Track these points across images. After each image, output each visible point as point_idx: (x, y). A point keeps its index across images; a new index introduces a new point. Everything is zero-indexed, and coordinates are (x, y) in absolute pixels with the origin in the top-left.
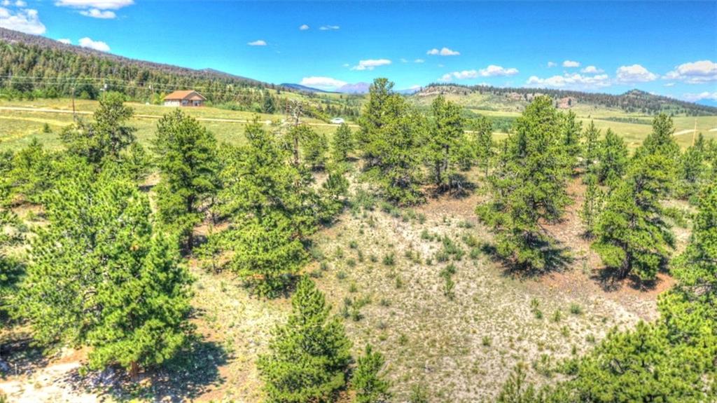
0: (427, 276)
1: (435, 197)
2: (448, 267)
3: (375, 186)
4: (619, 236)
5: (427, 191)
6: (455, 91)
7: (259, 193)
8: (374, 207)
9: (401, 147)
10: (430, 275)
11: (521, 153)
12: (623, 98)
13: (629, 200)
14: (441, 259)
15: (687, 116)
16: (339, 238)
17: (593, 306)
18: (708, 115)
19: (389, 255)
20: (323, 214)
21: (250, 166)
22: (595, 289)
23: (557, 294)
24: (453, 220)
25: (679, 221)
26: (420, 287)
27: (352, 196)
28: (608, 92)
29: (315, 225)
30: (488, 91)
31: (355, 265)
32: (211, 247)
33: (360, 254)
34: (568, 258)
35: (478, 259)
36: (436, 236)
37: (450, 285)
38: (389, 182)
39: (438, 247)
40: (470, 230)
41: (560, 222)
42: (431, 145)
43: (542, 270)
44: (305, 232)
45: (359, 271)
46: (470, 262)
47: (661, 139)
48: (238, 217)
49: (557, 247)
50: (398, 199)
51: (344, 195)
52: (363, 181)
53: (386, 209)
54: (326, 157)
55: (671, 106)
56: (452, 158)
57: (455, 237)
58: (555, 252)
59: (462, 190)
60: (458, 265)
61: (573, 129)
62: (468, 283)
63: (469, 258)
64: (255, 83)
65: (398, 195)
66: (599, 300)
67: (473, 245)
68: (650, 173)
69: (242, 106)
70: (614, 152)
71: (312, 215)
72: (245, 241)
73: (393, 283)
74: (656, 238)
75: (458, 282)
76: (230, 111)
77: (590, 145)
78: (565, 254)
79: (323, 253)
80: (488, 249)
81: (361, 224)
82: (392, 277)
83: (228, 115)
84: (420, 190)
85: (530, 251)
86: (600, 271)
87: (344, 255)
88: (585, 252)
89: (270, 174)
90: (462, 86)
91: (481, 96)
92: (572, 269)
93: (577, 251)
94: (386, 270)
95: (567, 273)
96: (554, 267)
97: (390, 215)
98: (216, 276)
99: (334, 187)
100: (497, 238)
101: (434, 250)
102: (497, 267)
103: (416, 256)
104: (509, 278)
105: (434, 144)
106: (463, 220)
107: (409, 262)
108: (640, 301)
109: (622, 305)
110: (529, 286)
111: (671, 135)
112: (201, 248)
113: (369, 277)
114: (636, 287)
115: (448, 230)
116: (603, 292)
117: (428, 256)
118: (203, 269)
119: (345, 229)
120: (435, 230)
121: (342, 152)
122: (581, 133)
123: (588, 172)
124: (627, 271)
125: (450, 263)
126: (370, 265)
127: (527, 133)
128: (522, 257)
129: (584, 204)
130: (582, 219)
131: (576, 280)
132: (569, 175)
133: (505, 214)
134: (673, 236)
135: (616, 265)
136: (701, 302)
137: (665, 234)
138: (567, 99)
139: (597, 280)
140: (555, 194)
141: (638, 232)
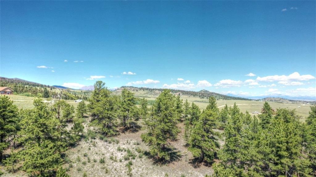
0: (120, 167)
1: (123, 132)
2: (129, 162)
3: (97, 128)
4: (199, 144)
5: (120, 130)
6: (132, 89)
7: (39, 131)
8: (96, 137)
9: (108, 110)
10: (121, 166)
11: (158, 111)
12: (200, 93)
13: (201, 129)
14: (126, 159)
15: (223, 100)
16: (79, 152)
17: (190, 175)
18: (230, 100)
19: (102, 158)
20: (71, 141)
21: (35, 118)
22: (190, 167)
23: (176, 171)
24: (131, 142)
25: (220, 137)
26: (116, 172)
27: (85, 133)
28: (194, 91)
29: (67, 147)
30: (146, 90)
31: (86, 164)
32: (12, 159)
33: (89, 159)
34: (180, 155)
35: (142, 158)
36: (124, 149)
37: (130, 170)
38: (103, 126)
39: (125, 154)
40: (139, 146)
41: (176, 140)
42: (121, 109)
43: (169, 161)
44: (62, 150)
45: (88, 167)
46: (139, 160)
47: (212, 106)
48: (28, 143)
49: (175, 151)
50: (107, 134)
51: (81, 133)
52: (90, 126)
53: (101, 138)
54: (73, 116)
55: (217, 96)
56: (131, 115)
57: (132, 149)
58: (174, 153)
59: (135, 129)
60: (134, 161)
61: (179, 102)
62: (138, 169)
63: (138, 158)
64: (39, 85)
65: (107, 132)
66: (192, 172)
67: (140, 152)
68: (208, 118)
69: (33, 95)
70: (195, 111)
71: (66, 142)
72: (31, 154)
73: (104, 171)
74: (212, 144)
75: (134, 169)
76: (26, 97)
77: (186, 109)
78: (178, 154)
79: (71, 159)
80: (147, 154)
81: (89, 146)
82: (104, 168)
83: (25, 98)
84: (117, 129)
85: (164, 153)
86: (193, 160)
87: (81, 160)
88: (186, 153)
89: (45, 122)
90: (136, 88)
91: (144, 92)
92: (181, 160)
93: (183, 152)
94: (101, 165)
95: (179, 161)
96: (174, 159)
97: (103, 141)
98: (14, 174)
99: (76, 129)
100: (150, 148)
101: (123, 155)
102: (150, 161)
103: (115, 158)
104: (156, 165)
105: (123, 109)
106: (136, 141)
107: (111, 161)
108: (208, 171)
109: (201, 173)
110: (164, 168)
111: (216, 105)
112: (6, 160)
113: (92, 169)
114: (206, 165)
115: (129, 146)
116: (194, 168)
117: (120, 158)
118: (7, 171)
119: (82, 148)
120: (123, 146)
121: (81, 114)
122: (183, 104)
123: (186, 120)
124: (203, 159)
125: (130, 160)
126: (93, 164)
127: (160, 103)
128: (161, 156)
129: (185, 132)
130: (184, 139)
131: (183, 164)
132: (178, 120)
133: (153, 137)
134: (219, 144)
135: (198, 156)
136: (230, 168)
137: (216, 142)
138: (178, 93)
139: (191, 164)
140: (173, 128)
141: (205, 142)
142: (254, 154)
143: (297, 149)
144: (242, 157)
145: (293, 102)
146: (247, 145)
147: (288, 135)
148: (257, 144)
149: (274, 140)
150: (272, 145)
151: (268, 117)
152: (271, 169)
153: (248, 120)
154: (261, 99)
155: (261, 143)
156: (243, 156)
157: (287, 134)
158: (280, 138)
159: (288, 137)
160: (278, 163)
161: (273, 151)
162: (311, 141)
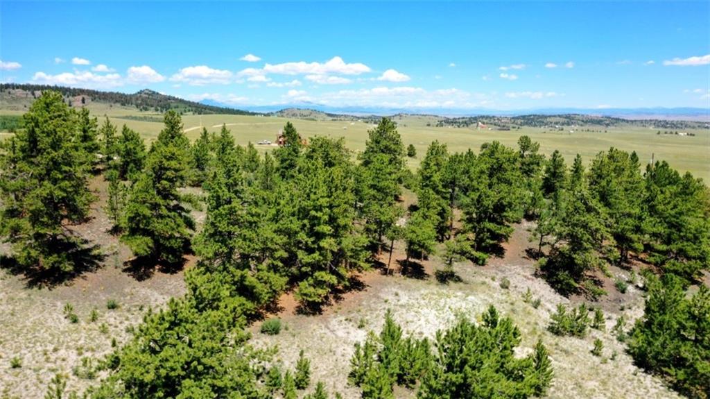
4: (146, 226)
11: (32, 152)
12: (137, 97)
13: (150, 191)
15: (194, 114)
17: (129, 297)
22: (128, 280)
23: (92, 293)
25: (195, 205)
28: (121, 91)
34: (99, 255)
41: (87, 220)
43: (73, 272)
47: (172, 133)
49: (86, 246)
55: (179, 105)
58: (85, 252)
61: (88, 125)
66: (133, 290)
68: (166, 163)
70: (132, 147)
74: (178, 222)
77: (108, 141)
78: (95, 252)
80: (6, 261)
85: (56, 255)
86: (132, 262)
88: (115, 247)
92: (104, 266)
93: (107, 247)
95: (99, 270)
96: (86, 267)
100: (15, 248)
102: (19, 280)
104: (35, 289)
108: (171, 282)
109: (155, 290)
110: (60, 293)
111: (181, 130)
114: (166, 271)
116: (137, 282)
122: (97, 129)
123: (109, 168)
124: (157, 258)
127: (36, 129)
128: (50, 265)
129: (108, 199)
130: (108, 215)
131: (110, 277)
132: (89, 172)
133: (22, 220)
134: (192, 219)
135: (146, 254)
136: (220, 272)
137: (186, 218)
138: (80, 98)
139: (130, 272)
140: (77, 192)
141: (162, 219)
142: (269, 236)
143: (346, 216)
144: (245, 244)
145: (334, 118)
146: (255, 219)
147: (331, 192)
148: (274, 215)
149: (306, 203)
150: (303, 213)
151: (293, 156)
152: (300, 261)
153: (253, 161)
154: (274, 111)
155: (283, 212)
156: (248, 243)
157: (330, 190)
158: (318, 200)
159: (332, 195)
160: (314, 248)
161: (304, 225)
162: (370, 199)
